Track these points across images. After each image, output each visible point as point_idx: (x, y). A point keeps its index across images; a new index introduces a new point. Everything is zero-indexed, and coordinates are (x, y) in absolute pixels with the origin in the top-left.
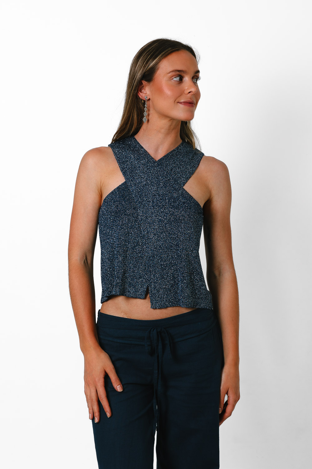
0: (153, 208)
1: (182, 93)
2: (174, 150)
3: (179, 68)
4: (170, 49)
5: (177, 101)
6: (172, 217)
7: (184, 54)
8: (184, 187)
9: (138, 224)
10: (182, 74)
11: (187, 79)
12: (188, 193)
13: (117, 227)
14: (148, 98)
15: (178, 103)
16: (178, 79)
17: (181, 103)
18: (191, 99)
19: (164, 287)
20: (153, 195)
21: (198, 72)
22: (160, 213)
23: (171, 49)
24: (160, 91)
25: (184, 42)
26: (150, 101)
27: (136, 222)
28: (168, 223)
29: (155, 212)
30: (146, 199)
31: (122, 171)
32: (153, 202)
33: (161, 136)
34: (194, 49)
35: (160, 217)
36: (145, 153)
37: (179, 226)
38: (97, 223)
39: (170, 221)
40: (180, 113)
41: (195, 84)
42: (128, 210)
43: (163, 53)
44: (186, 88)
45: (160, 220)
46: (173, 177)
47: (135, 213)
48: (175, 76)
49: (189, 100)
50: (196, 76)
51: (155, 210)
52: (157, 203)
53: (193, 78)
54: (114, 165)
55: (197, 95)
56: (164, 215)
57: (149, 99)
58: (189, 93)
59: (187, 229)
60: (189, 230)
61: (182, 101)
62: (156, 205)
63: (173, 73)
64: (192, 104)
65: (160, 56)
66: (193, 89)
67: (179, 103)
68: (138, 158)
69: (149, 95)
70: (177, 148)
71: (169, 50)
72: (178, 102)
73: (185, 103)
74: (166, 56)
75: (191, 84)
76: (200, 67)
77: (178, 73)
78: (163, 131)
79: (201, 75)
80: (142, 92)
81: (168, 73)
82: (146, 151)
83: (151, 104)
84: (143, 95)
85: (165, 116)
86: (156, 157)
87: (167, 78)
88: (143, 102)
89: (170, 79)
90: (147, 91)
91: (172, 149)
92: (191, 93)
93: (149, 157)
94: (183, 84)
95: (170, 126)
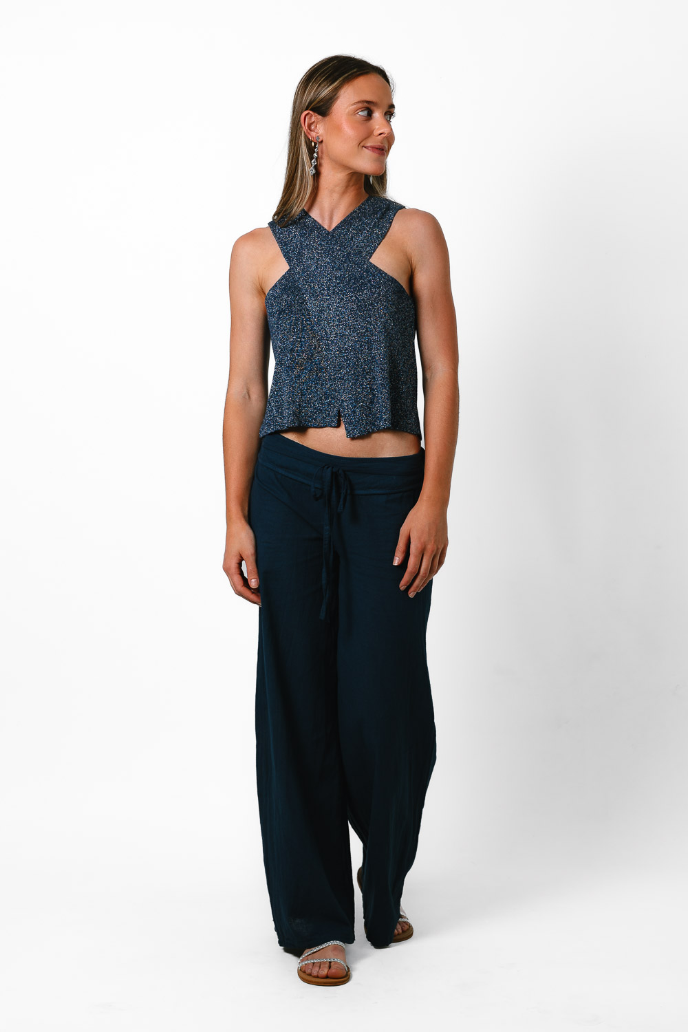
1: (369, 134)
2: (354, 212)
3: (368, 99)
4: (355, 70)
5: (362, 144)
6: (355, 304)
7: (374, 79)
8: (371, 261)
10: (372, 108)
11: (377, 115)
12: (376, 267)
14: (320, 140)
16: (365, 113)
17: (367, 148)
18: (382, 143)
19: (360, 404)
21: (392, 106)
22: (339, 303)
24: (338, 128)
25: (374, 62)
26: (323, 144)
27: (308, 321)
31: (284, 256)
32: (329, 289)
33: (336, 196)
34: (387, 74)
35: (340, 307)
36: (315, 223)
38: (266, 336)
40: (365, 163)
41: (389, 121)
43: (346, 75)
44: (377, 127)
46: (353, 250)
47: (304, 309)
48: (362, 110)
49: (379, 144)
50: (389, 112)
53: (385, 114)
54: (274, 249)
55: (390, 139)
56: (345, 304)
57: (322, 142)
58: (380, 134)
61: (370, 145)
63: (360, 105)
64: (382, 150)
65: (341, 79)
66: (386, 130)
67: (365, 147)
68: (304, 233)
69: (321, 135)
70: (360, 208)
72: (363, 147)
73: (374, 148)
74: (348, 80)
75: (384, 122)
76: (395, 102)
77: (366, 105)
78: (337, 189)
79: (396, 110)
80: (311, 131)
81: (352, 105)
82: (315, 221)
83: (324, 148)
84: (313, 134)
85: (345, 167)
86: (330, 227)
87: (348, 112)
88: (313, 144)
89: (355, 112)
90: (320, 129)
91: (352, 211)
92: (382, 135)
93: (320, 228)
94: (372, 121)
95: (349, 181)
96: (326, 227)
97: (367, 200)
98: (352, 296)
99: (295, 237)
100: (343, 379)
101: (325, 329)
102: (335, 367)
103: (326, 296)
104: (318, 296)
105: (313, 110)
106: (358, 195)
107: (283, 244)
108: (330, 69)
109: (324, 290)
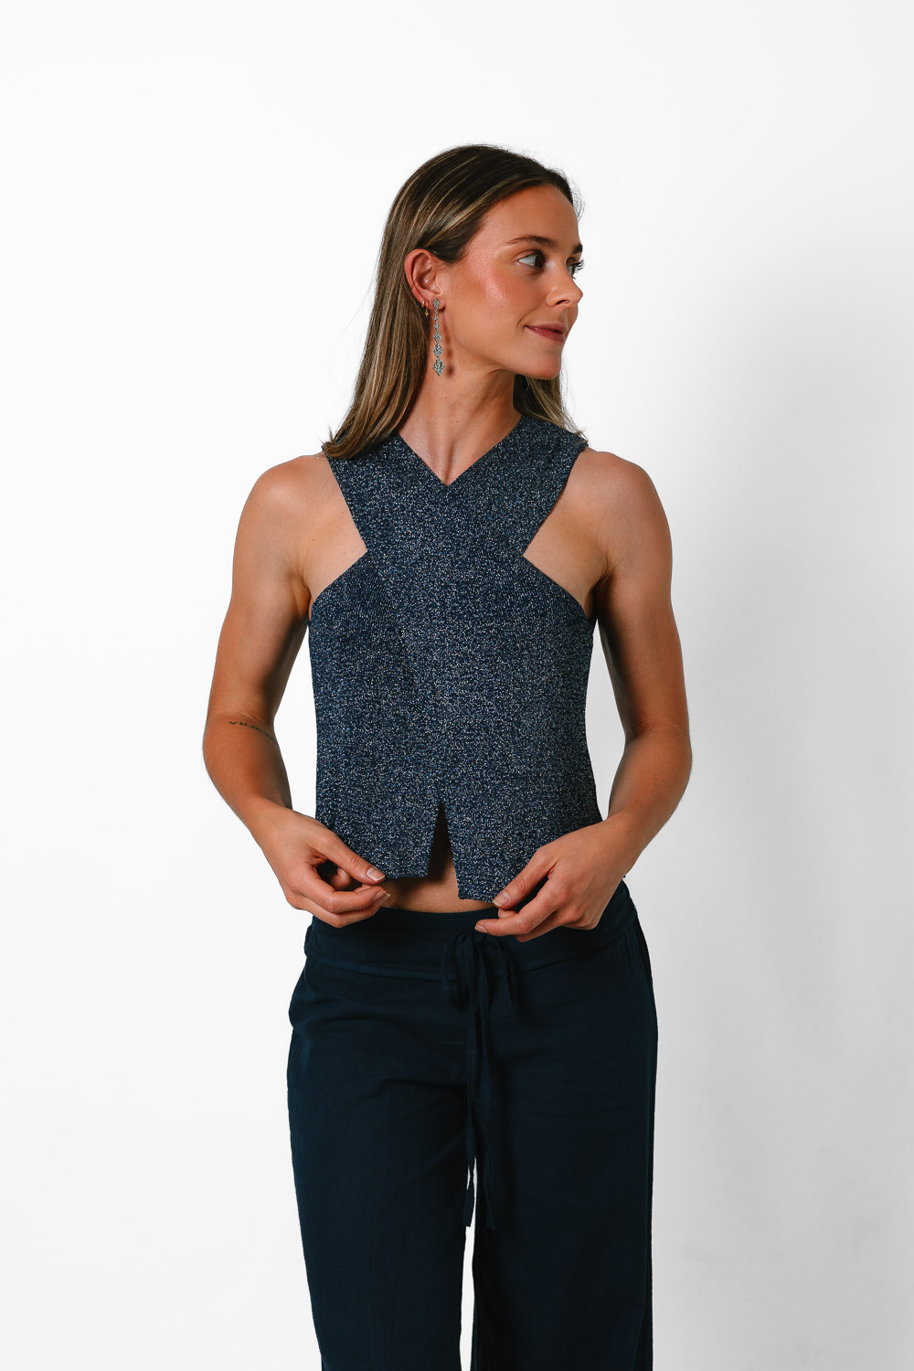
0: (445, 623)
1: (540, 300)
2: (495, 450)
3: (540, 232)
4: (516, 176)
5: (524, 322)
6: (495, 643)
7: (555, 194)
8: (527, 555)
9: (404, 672)
10: (546, 250)
11: (554, 265)
12: (538, 570)
13: (349, 681)
15: (526, 329)
16: (530, 261)
17: (532, 328)
20: (442, 587)
22: (462, 637)
23: (519, 180)
24: (477, 288)
25: (548, 163)
26: (446, 314)
27: (399, 666)
28: (485, 662)
29: (450, 634)
30: (425, 600)
32: (444, 605)
33: (461, 414)
35: (465, 645)
36: (418, 465)
37: (515, 667)
39: (490, 656)
40: (525, 357)
42: (376, 634)
43: (498, 185)
44: (555, 288)
45: (465, 654)
46: (493, 528)
47: (394, 642)
48: (526, 253)
49: (556, 322)
50: (573, 263)
51: (449, 628)
52: (454, 608)
53: (567, 263)
54: (335, 507)
56: (475, 640)
58: (559, 303)
59: (538, 673)
60: (543, 674)
61: (537, 323)
62: (452, 614)
63: (524, 245)
64: (558, 333)
65: (489, 192)
66: (566, 295)
67: (530, 327)
68: (398, 483)
69: (443, 297)
71: (515, 181)
72: (526, 326)
73: (545, 330)
75: (563, 278)
77: (535, 244)
78: (465, 402)
80: (424, 287)
81: (509, 243)
82: (420, 459)
83: (447, 320)
84: (428, 294)
85: (486, 360)
86: (447, 475)
87: (500, 256)
88: (427, 314)
89: (513, 258)
90: (441, 286)
91: (491, 448)
92: (561, 304)
93: (429, 477)
94: (543, 277)
95: (489, 387)
96: (440, 475)
97: (519, 427)
98: (491, 627)
99: (379, 488)
100: (458, 785)
101: (432, 684)
102: (445, 760)
103: (439, 619)
104: (422, 617)
105: (430, 249)
106: (503, 415)
107: (356, 501)
108: (465, 171)
109: (434, 606)
